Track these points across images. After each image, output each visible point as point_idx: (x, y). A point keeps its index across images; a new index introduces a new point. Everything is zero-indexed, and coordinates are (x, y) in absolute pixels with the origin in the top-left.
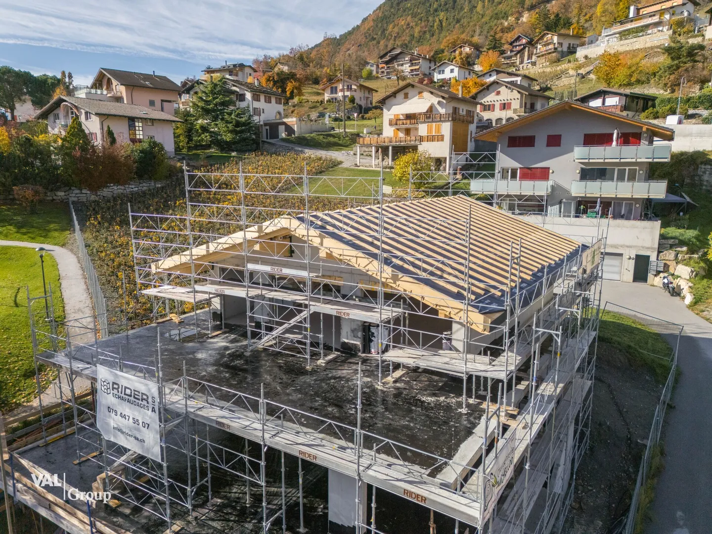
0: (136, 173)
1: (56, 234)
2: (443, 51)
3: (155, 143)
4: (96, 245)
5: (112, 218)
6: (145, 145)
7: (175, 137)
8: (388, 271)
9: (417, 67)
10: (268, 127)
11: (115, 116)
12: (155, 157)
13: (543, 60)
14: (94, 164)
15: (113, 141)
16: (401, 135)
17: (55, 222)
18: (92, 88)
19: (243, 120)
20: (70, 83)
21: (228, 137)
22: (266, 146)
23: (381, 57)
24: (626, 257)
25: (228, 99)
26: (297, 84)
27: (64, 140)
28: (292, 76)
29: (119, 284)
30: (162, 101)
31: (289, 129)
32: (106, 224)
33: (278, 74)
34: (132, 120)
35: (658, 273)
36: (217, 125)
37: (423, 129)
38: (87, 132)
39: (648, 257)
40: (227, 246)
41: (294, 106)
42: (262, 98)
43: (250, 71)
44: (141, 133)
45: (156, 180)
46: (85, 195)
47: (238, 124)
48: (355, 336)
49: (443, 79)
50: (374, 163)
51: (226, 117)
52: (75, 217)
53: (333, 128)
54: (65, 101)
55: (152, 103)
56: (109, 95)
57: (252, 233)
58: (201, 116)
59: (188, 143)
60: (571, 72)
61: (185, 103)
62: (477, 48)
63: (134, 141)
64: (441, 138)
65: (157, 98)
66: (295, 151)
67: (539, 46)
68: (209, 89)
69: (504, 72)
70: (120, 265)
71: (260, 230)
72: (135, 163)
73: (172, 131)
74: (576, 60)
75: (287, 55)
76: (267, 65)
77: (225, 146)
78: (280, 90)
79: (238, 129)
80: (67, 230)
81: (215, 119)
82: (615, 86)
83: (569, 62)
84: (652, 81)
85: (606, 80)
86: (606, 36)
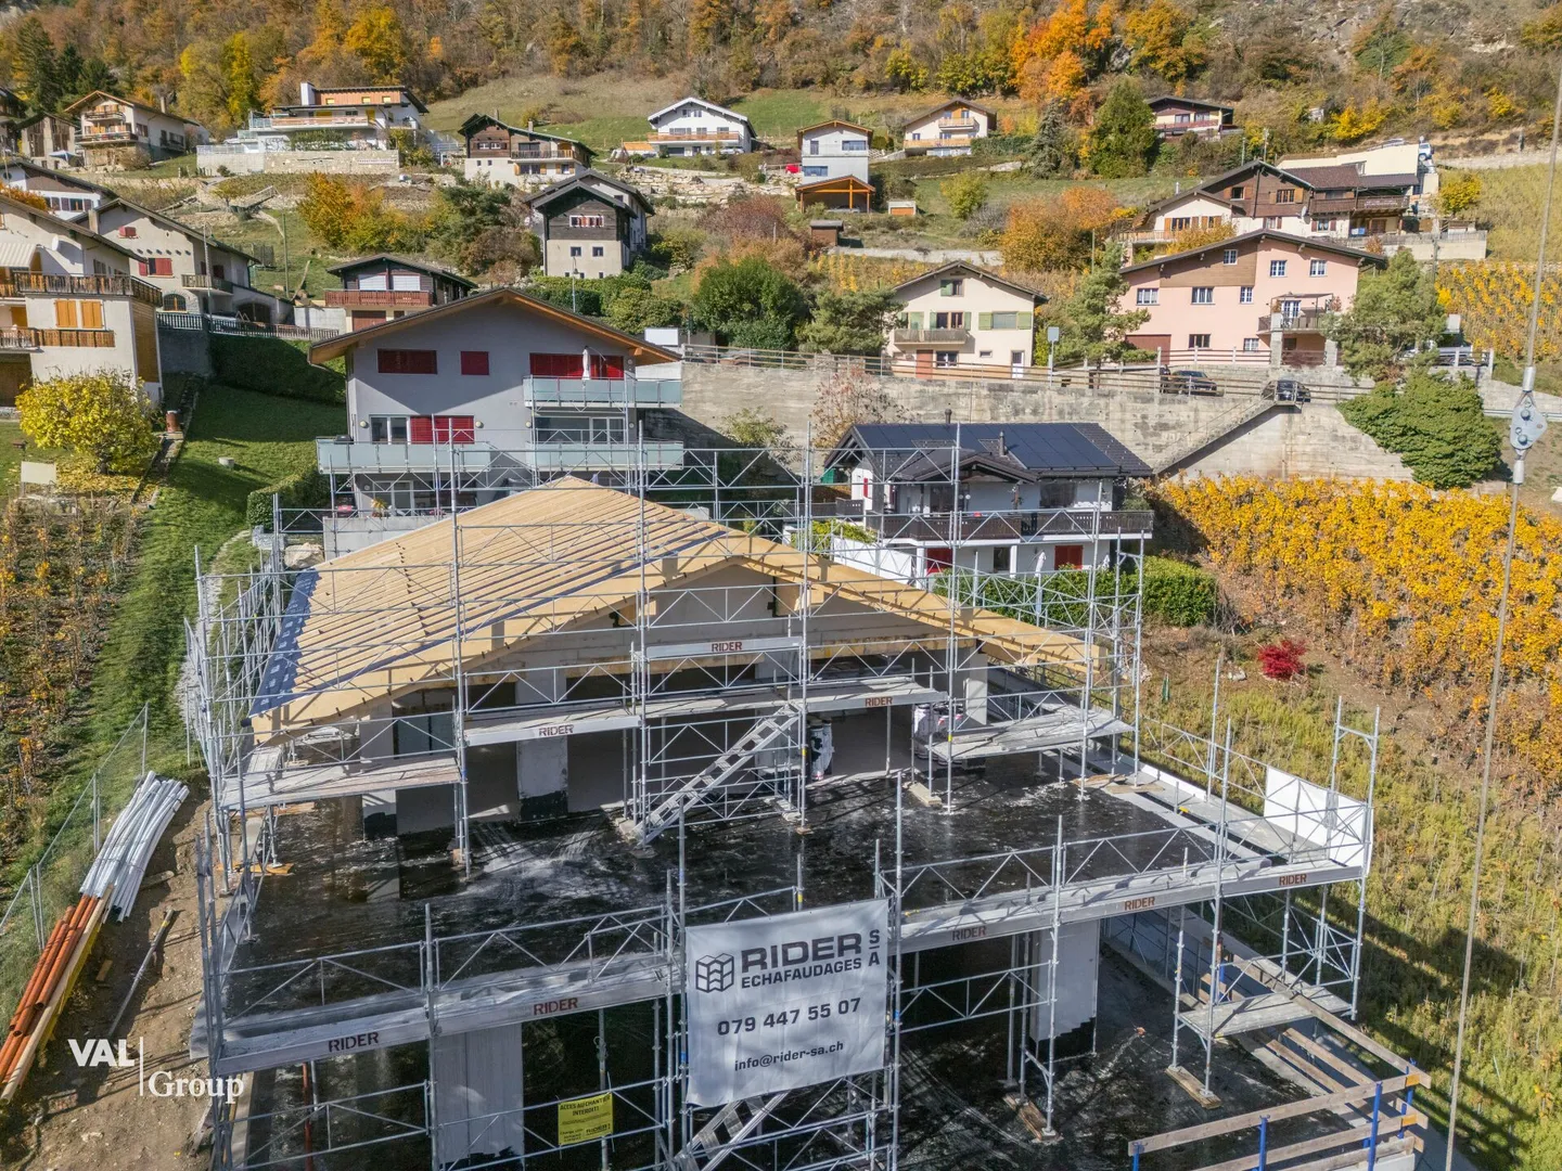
13: (102, 156)
37: (41, 312)
64: (108, 339)
67: (85, 123)
74: (200, 172)
82: (353, 248)
83: (184, 174)
84: (428, 249)
85: (327, 234)
86: (260, 134)
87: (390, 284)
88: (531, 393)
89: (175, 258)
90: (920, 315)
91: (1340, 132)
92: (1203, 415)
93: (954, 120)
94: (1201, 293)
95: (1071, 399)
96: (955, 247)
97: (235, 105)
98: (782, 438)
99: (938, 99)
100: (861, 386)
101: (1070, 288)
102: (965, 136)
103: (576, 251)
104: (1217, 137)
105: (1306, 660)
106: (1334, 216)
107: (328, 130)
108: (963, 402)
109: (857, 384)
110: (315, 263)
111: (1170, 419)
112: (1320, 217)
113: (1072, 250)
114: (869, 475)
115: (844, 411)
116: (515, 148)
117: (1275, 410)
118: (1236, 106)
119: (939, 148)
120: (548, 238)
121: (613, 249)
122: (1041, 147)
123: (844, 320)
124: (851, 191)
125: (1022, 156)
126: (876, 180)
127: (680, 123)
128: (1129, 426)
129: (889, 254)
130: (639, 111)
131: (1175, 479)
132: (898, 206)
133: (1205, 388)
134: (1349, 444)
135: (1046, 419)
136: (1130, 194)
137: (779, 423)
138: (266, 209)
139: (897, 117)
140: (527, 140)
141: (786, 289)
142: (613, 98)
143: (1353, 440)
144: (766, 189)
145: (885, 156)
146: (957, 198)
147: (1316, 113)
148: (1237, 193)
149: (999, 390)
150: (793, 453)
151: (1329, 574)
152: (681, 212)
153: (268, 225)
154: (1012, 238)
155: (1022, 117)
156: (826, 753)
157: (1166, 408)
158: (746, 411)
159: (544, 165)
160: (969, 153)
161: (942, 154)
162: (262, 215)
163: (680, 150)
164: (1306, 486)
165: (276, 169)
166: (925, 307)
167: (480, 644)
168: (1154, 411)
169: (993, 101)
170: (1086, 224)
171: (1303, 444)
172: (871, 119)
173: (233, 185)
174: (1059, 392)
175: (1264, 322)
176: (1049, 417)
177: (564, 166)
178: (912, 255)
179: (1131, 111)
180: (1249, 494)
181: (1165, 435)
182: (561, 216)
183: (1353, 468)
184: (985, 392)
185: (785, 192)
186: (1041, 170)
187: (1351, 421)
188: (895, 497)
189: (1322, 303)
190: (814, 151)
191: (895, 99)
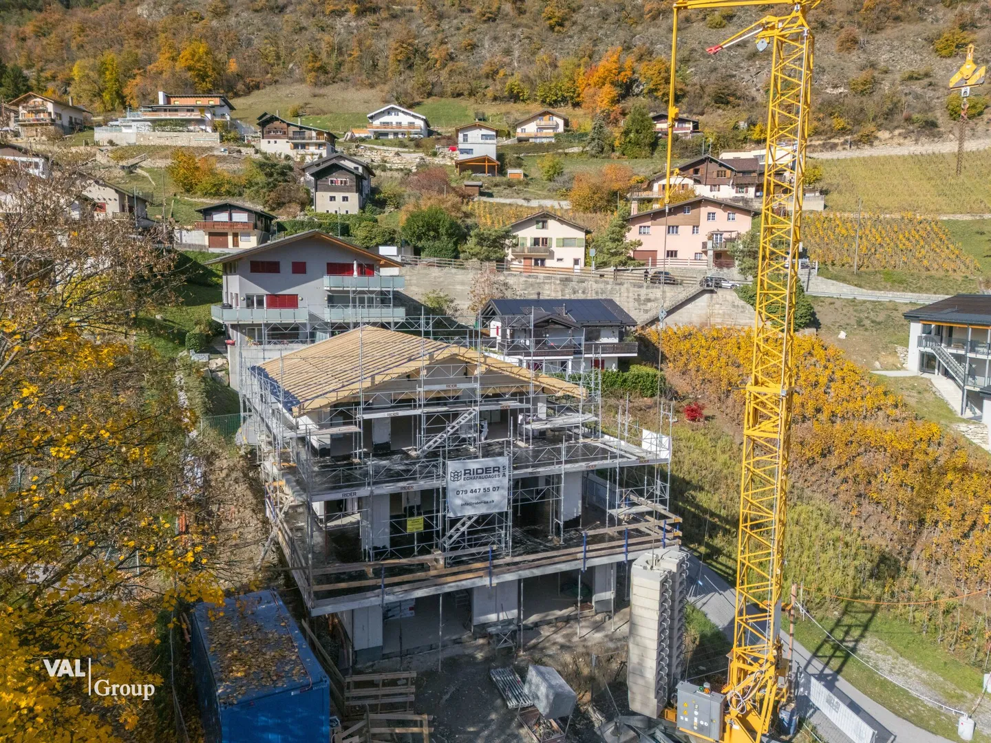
13: (31, 131)
74: (96, 143)
82: (199, 193)
83: (87, 144)
84: (245, 195)
85: (184, 185)
86: (133, 121)
87: (231, 218)
88: (327, 283)
89: (108, 203)
90: (525, 239)
91: (755, 136)
92: (668, 295)
93: (545, 121)
94: (672, 229)
95: (602, 286)
96: (545, 198)
97: (107, 97)
98: (453, 305)
99: (536, 108)
100: (493, 278)
101: (606, 222)
102: (551, 131)
103: (333, 198)
104: (689, 137)
105: (706, 412)
106: (747, 185)
107: (175, 120)
108: (547, 287)
109: (492, 277)
110: (177, 202)
111: (652, 296)
112: (740, 186)
113: (608, 201)
114: (499, 324)
115: (485, 291)
116: (291, 135)
117: (703, 292)
118: (700, 118)
119: (536, 137)
120: (316, 191)
121: (354, 198)
122: (593, 139)
123: (485, 243)
124: (487, 164)
125: (583, 144)
126: (500, 157)
127: (386, 119)
128: (631, 300)
129: (508, 201)
130: (361, 108)
131: (654, 327)
132: (514, 173)
133: (671, 281)
134: (740, 310)
135: (589, 297)
136: (641, 168)
137: (451, 297)
138: (140, 167)
139: (512, 118)
140: (298, 129)
141: (453, 225)
142: (344, 100)
143: (742, 307)
144: (437, 161)
145: (505, 142)
146: (546, 169)
147: (743, 125)
148: (696, 172)
149: (566, 281)
150: (459, 313)
151: (723, 373)
152: (389, 174)
153: (144, 177)
154: (575, 194)
155: (584, 121)
156: (486, 430)
157: (650, 290)
158: (434, 291)
159: (308, 144)
160: (553, 141)
161: (538, 141)
162: (139, 171)
163: (386, 134)
164: (718, 331)
165: (143, 142)
166: (528, 234)
167: (367, 384)
168: (643, 292)
169: (566, 110)
170: (616, 186)
171: (718, 309)
172: (498, 118)
173: (121, 152)
174: (596, 282)
175: (704, 245)
176: (591, 296)
177: (319, 145)
178: (521, 202)
179: (642, 121)
180: (690, 334)
181: (649, 304)
182: (324, 179)
183: (742, 322)
184: (558, 282)
185: (449, 162)
186: (593, 152)
187: (741, 298)
188: (512, 336)
189: (734, 235)
190: (465, 140)
191: (511, 106)
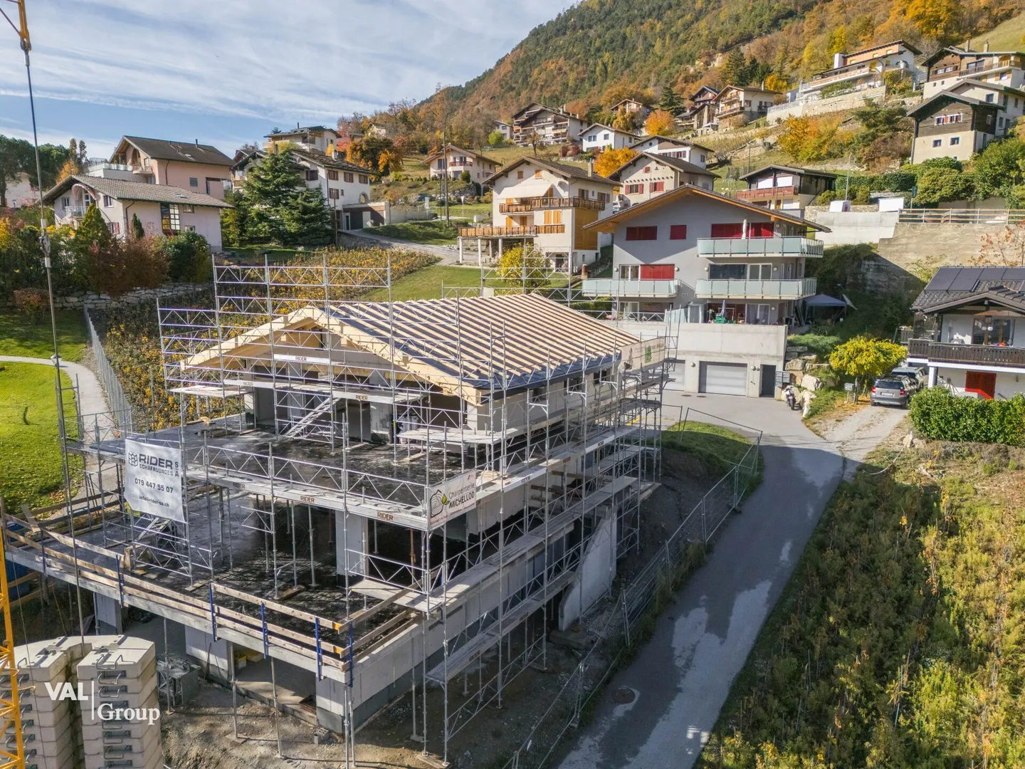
0: (170, 273)
1: (68, 347)
2: (600, 108)
3: (194, 235)
4: (119, 359)
5: (138, 328)
6: (182, 238)
7: (222, 227)
8: (399, 354)
9: (564, 131)
10: (348, 214)
11: (144, 201)
12: (194, 253)
13: (726, 123)
14: (116, 263)
15: (141, 233)
16: (515, 224)
17: (67, 334)
18: (112, 162)
19: (313, 205)
20: (83, 156)
21: (293, 227)
22: (344, 238)
23: (516, 117)
24: (750, 367)
25: (292, 178)
26: (393, 155)
27: (78, 232)
28: (387, 144)
29: (146, 401)
30: (208, 179)
31: (376, 217)
32: (130, 336)
33: (367, 142)
34: (165, 206)
35: (785, 385)
36: (278, 211)
37: (539, 218)
38: (107, 221)
39: (774, 367)
40: (255, 338)
41: (388, 185)
42: (341, 175)
43: (333, 137)
44: (177, 222)
45: (196, 282)
46: (105, 301)
47: (306, 210)
48: (384, 427)
49: (593, 148)
50: (479, 260)
51: (291, 201)
52: (92, 327)
53: (435, 215)
54: (78, 182)
55: (194, 182)
56: (135, 172)
57: (278, 325)
58: (259, 200)
59: (240, 235)
60: (759, 141)
61: (239, 181)
62: (648, 103)
63: (167, 232)
64: (561, 229)
65: (201, 175)
66: (381, 245)
67: (721, 105)
68: (269, 165)
69: (668, 141)
70: (148, 382)
71: (286, 321)
72: (168, 260)
73: (219, 220)
74: (766, 124)
75: (386, 113)
76: (358, 126)
77: (289, 239)
78: (370, 163)
79: (306, 217)
80: (81, 342)
81: (276, 203)
83: (757, 126)
85: (792, 154)
86: (805, 93)
87: (775, 183)
89: (666, 181)
103: (937, 143)
107: (842, 82)
116: (964, 67)
120: (917, 136)
121: (968, 137)
159: (986, 76)
165: (808, 113)
182: (929, 119)
